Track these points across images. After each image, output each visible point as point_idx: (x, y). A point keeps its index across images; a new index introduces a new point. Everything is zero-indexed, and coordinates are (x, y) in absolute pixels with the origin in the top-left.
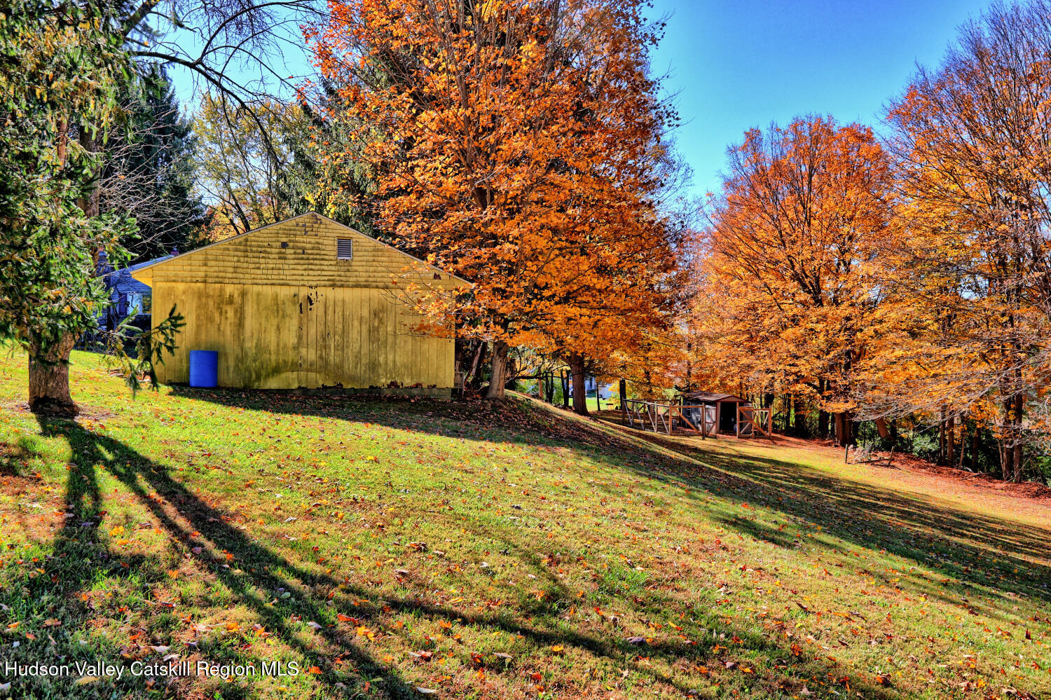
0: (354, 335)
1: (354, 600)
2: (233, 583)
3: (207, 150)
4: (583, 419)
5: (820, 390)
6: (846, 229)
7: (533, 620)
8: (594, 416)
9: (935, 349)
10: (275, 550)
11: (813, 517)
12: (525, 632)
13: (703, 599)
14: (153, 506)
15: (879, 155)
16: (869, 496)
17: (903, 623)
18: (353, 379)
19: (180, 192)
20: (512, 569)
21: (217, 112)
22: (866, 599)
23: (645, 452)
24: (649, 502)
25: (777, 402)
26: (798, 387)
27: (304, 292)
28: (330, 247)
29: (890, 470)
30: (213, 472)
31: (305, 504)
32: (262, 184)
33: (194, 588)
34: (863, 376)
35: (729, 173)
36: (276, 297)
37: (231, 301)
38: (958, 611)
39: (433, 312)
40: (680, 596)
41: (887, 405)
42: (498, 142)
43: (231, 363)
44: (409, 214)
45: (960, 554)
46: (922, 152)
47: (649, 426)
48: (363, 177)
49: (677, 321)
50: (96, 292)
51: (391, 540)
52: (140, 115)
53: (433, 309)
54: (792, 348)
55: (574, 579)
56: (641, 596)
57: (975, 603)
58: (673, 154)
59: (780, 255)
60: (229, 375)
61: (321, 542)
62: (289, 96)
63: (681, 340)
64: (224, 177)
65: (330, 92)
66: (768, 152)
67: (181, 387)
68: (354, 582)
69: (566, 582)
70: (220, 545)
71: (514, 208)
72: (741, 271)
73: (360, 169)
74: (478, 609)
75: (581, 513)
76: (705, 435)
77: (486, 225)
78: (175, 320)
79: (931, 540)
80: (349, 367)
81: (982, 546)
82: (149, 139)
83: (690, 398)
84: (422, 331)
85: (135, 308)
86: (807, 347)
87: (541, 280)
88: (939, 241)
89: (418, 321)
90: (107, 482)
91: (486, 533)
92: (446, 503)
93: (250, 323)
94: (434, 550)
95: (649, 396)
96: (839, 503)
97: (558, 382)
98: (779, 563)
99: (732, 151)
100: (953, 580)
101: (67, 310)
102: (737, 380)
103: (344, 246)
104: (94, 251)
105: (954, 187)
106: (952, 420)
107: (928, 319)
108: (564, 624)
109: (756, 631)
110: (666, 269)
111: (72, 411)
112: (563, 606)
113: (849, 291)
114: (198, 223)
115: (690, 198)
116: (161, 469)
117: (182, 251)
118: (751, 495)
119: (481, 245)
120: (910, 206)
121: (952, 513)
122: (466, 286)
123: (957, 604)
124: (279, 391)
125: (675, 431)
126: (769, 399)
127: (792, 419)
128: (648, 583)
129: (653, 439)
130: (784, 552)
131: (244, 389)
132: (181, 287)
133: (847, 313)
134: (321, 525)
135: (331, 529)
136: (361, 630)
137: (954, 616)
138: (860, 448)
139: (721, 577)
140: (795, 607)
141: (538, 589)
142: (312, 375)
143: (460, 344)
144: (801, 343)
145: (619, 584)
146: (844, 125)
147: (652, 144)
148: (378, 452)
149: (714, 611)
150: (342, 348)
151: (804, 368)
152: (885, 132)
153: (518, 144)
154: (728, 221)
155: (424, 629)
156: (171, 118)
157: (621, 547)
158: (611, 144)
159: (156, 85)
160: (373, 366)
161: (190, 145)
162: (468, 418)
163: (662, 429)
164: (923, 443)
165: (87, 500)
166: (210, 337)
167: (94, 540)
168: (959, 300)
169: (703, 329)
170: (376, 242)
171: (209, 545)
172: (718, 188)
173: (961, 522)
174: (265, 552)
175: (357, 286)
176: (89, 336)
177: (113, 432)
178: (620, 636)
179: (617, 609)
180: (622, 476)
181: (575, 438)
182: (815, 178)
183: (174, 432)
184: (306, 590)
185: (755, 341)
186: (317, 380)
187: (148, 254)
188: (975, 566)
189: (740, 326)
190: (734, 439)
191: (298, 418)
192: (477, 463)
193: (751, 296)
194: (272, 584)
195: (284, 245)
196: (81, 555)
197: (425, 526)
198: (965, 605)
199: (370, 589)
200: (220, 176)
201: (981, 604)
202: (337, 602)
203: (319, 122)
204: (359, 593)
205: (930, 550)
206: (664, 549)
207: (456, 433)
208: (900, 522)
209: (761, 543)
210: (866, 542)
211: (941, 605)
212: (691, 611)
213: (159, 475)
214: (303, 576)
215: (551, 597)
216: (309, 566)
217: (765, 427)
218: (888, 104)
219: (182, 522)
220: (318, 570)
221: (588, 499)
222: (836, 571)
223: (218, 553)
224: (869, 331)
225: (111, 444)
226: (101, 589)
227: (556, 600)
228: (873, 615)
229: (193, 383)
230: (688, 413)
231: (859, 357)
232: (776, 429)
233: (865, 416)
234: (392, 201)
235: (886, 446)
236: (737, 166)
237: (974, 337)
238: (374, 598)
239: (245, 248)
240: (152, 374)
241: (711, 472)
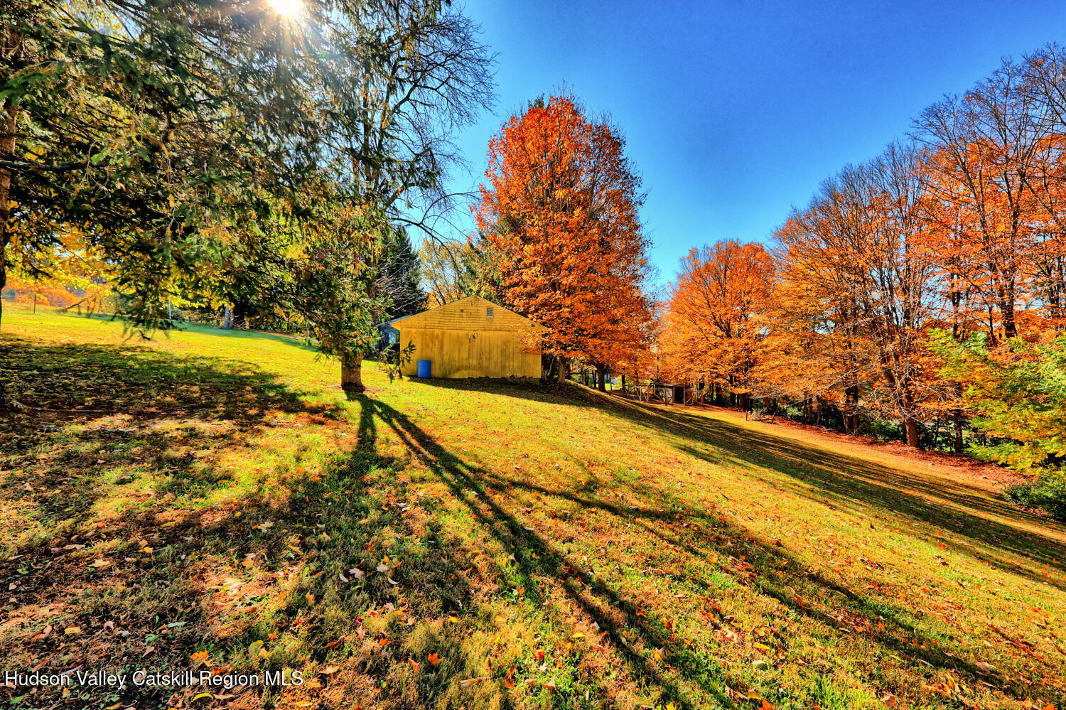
0: (494, 353)
1: (494, 481)
2: (437, 471)
3: (425, 266)
4: (603, 394)
5: (731, 382)
6: (746, 298)
7: (581, 494)
8: (609, 393)
9: (800, 361)
10: (457, 456)
11: (729, 448)
12: (577, 500)
13: (669, 488)
14: (400, 434)
15: (768, 258)
16: (761, 438)
17: (787, 510)
18: (494, 374)
19: (413, 286)
20: (571, 468)
21: (430, 247)
22: (762, 495)
23: (635, 411)
24: (638, 437)
25: (706, 387)
26: (718, 380)
27: (471, 333)
28: (483, 312)
29: (772, 426)
30: (429, 418)
31: (471, 433)
32: (452, 282)
33: (417, 474)
34: (755, 375)
35: (680, 271)
36: (458, 335)
37: (437, 337)
38: (822, 506)
39: (531, 343)
40: (656, 486)
41: (770, 390)
42: (563, 259)
43: (437, 367)
44: (520, 295)
45: (820, 474)
46: (794, 255)
47: (637, 398)
48: (498, 278)
49: (651, 346)
50: (374, 333)
51: (511, 452)
52: (395, 250)
53: (530, 341)
54: (714, 360)
55: (601, 474)
56: (635, 485)
57: (833, 503)
58: (650, 263)
59: (707, 312)
60: (437, 371)
61: (478, 452)
62: (464, 241)
63: (653, 355)
64: (434, 278)
65: (483, 237)
66: (702, 261)
67: (414, 377)
68: (494, 471)
69: (597, 476)
70: (431, 453)
71: (570, 291)
72: (686, 321)
73: (496, 275)
74: (553, 487)
75: (603, 441)
76: (667, 403)
77: (556, 300)
78: (411, 347)
79: (801, 465)
80: (492, 367)
81: (834, 470)
82: (398, 261)
83: (659, 384)
84: (526, 351)
85: (392, 341)
86: (723, 360)
87: (583, 327)
88: (802, 302)
89: (524, 346)
90: (378, 422)
91: (557, 449)
92: (537, 434)
93: (445, 347)
94: (532, 457)
95: (637, 383)
96: (743, 442)
97: (591, 376)
98: (710, 472)
99: (682, 260)
100: (817, 489)
101: (360, 342)
102: (684, 376)
103: (490, 311)
104: (373, 313)
105: (813, 273)
106: (811, 400)
107: (796, 345)
108: (597, 497)
109: (699, 507)
110: (646, 320)
111: (362, 388)
112: (595, 488)
113: (747, 331)
114: (422, 300)
115: (659, 285)
116: (403, 416)
117: (414, 313)
118: (692, 435)
119: (554, 309)
120: (786, 284)
121: (814, 450)
122: (545, 330)
123: (821, 503)
124: (459, 379)
125: (651, 401)
126: (702, 386)
127: (715, 397)
128: (639, 478)
129: (639, 405)
130: (713, 466)
131: (443, 378)
132: (414, 330)
133: (746, 341)
134: (478, 443)
135: (483, 446)
136: (497, 496)
137: (819, 509)
138: (754, 413)
139: (678, 477)
140: (720, 496)
141: (584, 479)
142: (475, 372)
143: (544, 358)
144: (720, 357)
145: (624, 478)
146: (746, 243)
147: (639, 258)
148: (505, 409)
149: (675, 495)
150: (489, 359)
151: (721, 370)
152: (770, 245)
153: (570, 261)
154: (679, 296)
155: (527, 496)
156: (408, 251)
157: (625, 458)
158: (619, 259)
159: (401, 236)
160: (503, 368)
161: (418, 264)
162: (549, 392)
163: (644, 400)
164: (793, 411)
165: (369, 432)
166: (428, 354)
167: (372, 451)
168: (815, 334)
169: (666, 350)
170: (504, 309)
171: (426, 453)
172: (673, 279)
173: (821, 456)
174: (452, 457)
175: (496, 330)
176: (371, 354)
177: (382, 399)
178: (625, 505)
179: (623, 491)
180: (625, 423)
181: (601, 404)
182: (728, 272)
183: (410, 398)
184: (471, 475)
185: (693, 356)
186: (476, 374)
187: (398, 315)
188: (831, 481)
189: (685, 348)
190: (683, 406)
191: (468, 392)
192: (552, 415)
193: (692, 334)
194: (455, 472)
195: (462, 311)
196: (365, 459)
197: (527, 445)
198: (826, 503)
199: (501, 476)
200: (432, 278)
201: (837, 504)
202: (486, 481)
203: (478, 252)
204: (496, 477)
205: (800, 470)
206: (647, 460)
207: (542, 400)
208: (781, 453)
209: (700, 461)
210: (761, 463)
211: (810, 502)
212: (663, 496)
213: (403, 419)
214: (469, 468)
215: (589, 483)
216: (473, 464)
217: (700, 400)
218: (774, 230)
219: (414, 442)
220: (477, 465)
221: (607, 434)
222: (743, 478)
223: (431, 457)
224: (760, 351)
225: (381, 404)
226: (374, 473)
227: (592, 486)
228: (767, 504)
229: (419, 375)
230: (657, 392)
231: (752, 365)
232: (705, 401)
233: (757, 395)
234: (512, 289)
235: (770, 413)
236: (684, 267)
237: (825, 355)
238: (503, 480)
239: (444, 313)
240: (400, 372)
241: (671, 422)
